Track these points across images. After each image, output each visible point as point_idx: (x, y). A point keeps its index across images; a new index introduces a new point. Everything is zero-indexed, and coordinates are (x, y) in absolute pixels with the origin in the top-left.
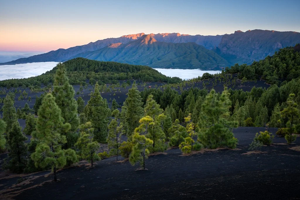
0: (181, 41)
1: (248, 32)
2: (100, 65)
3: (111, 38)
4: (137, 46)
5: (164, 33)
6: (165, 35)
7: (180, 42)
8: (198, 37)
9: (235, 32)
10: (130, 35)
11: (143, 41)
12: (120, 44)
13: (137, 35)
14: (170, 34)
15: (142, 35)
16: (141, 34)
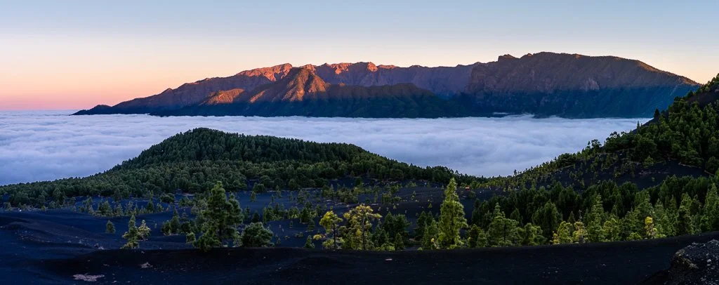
0: (377, 81)
1: (527, 57)
2: (254, 146)
3: (215, 77)
4: (279, 95)
5: (338, 62)
6: (340, 67)
7: (377, 84)
8: (416, 69)
9: (500, 57)
10: (258, 70)
11: (292, 83)
12: (237, 92)
13: (273, 68)
14: (351, 66)
15: (287, 70)
16: (283, 67)
